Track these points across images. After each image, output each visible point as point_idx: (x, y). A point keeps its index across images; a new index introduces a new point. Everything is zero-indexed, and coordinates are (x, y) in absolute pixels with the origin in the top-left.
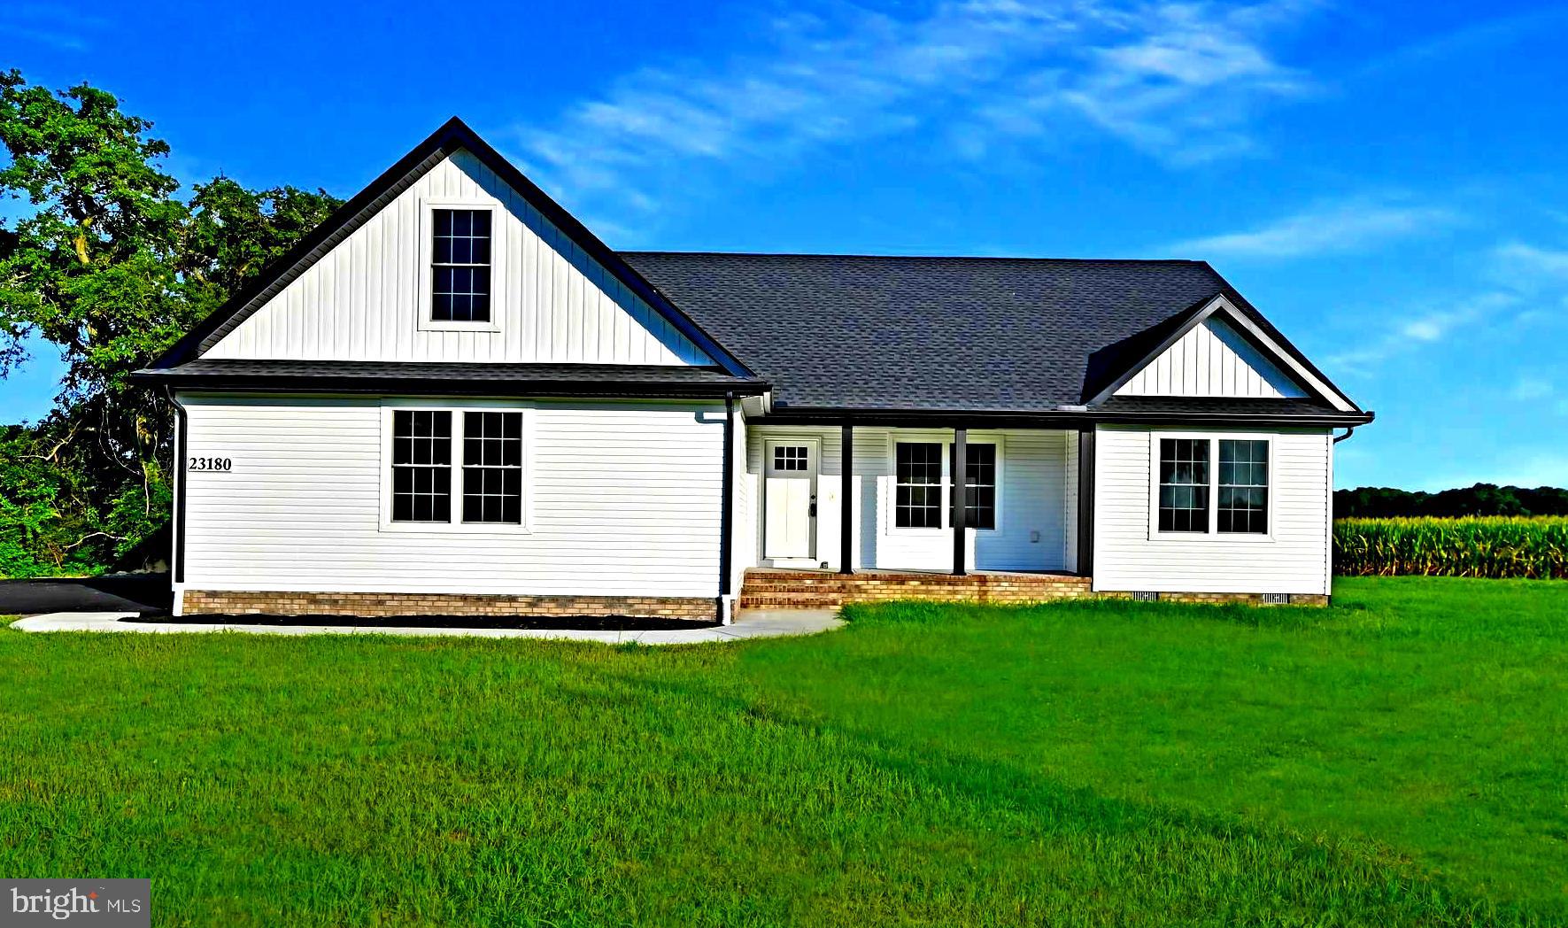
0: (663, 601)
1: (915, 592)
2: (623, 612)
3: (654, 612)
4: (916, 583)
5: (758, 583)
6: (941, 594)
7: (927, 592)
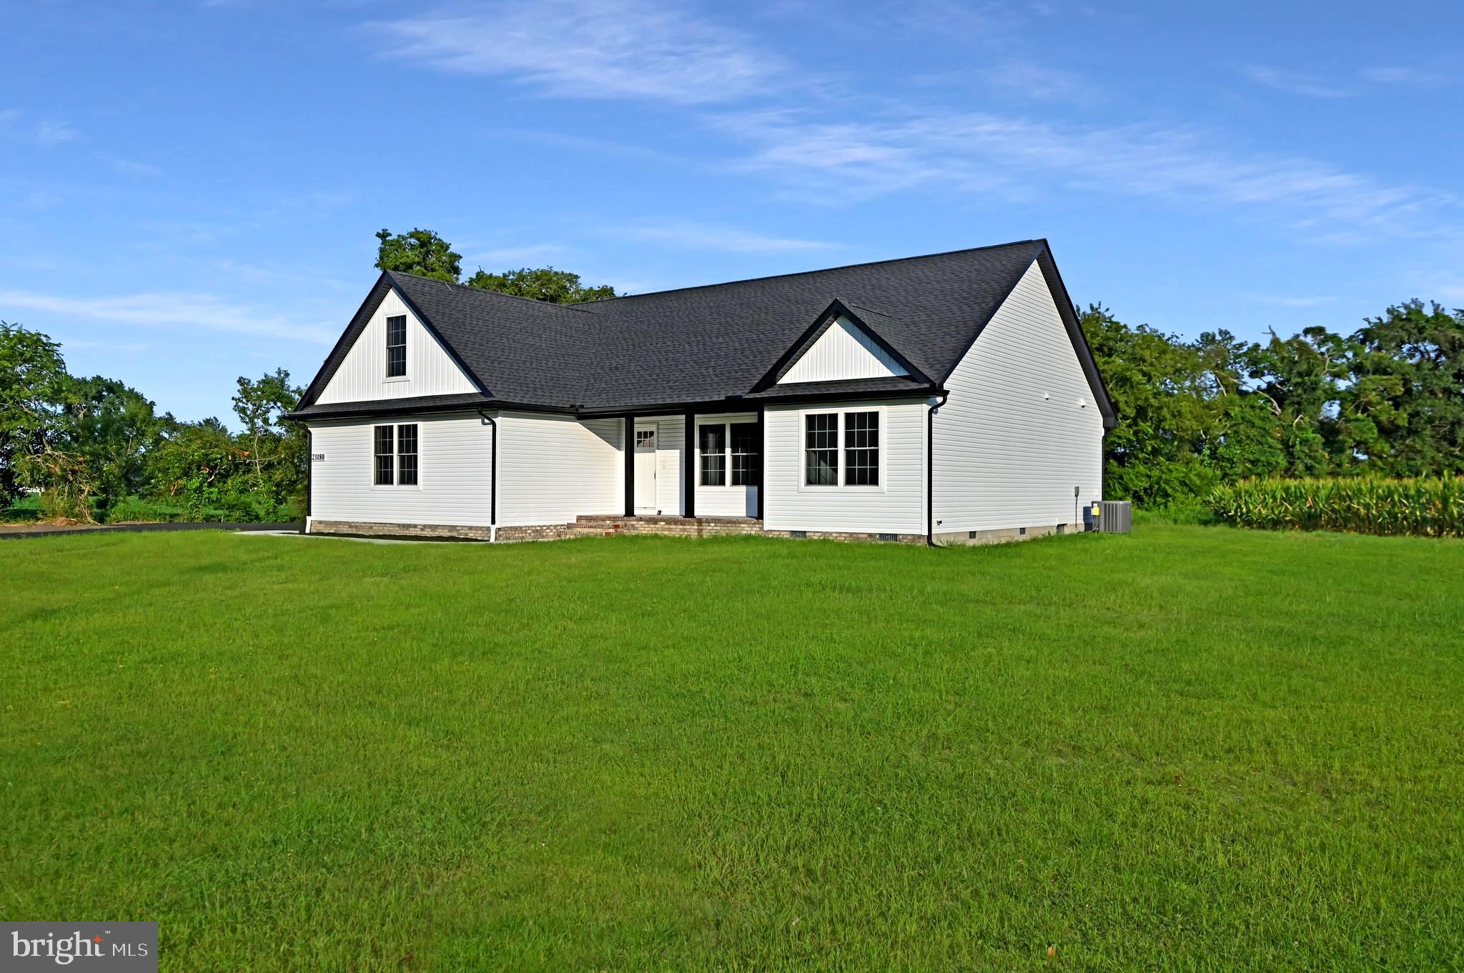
0: (470, 528)
1: (663, 529)
2: (455, 534)
3: (467, 534)
4: (663, 523)
5: (584, 522)
6: (676, 531)
7: (669, 530)
